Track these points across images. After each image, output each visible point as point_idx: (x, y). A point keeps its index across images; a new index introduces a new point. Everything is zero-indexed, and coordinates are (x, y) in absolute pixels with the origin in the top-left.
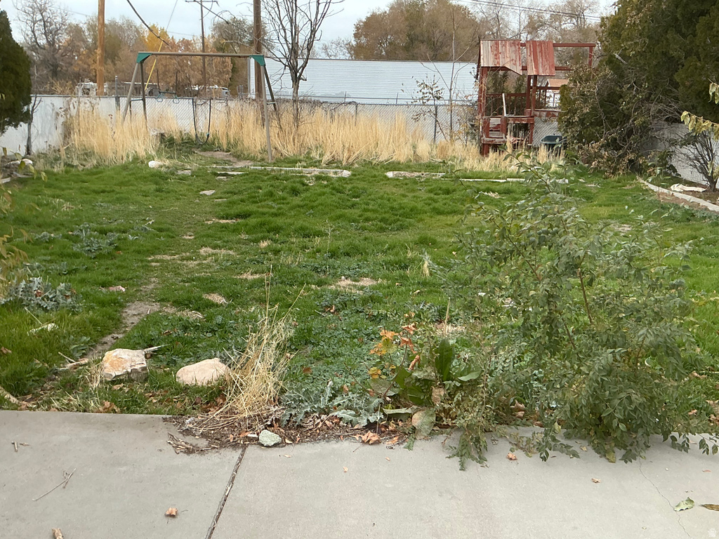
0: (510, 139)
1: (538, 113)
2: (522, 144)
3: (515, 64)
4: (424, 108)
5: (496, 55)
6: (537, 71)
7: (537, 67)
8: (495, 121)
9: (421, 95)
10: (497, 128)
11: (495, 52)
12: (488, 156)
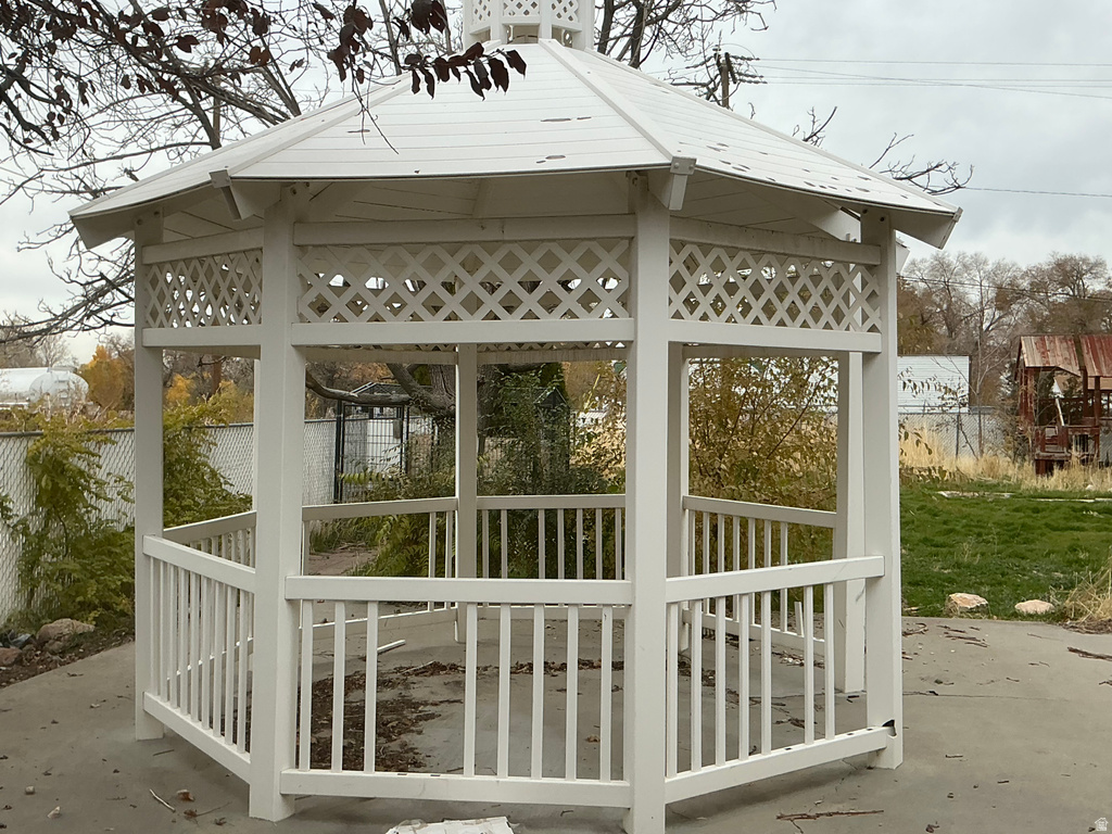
0: (1075, 453)
1: (1104, 422)
2: (1092, 460)
3: (1070, 364)
4: (947, 417)
5: (1043, 353)
6: (1100, 371)
7: (1098, 367)
8: (1050, 432)
9: (940, 402)
10: (1053, 440)
11: (1042, 350)
12: (1052, 475)
